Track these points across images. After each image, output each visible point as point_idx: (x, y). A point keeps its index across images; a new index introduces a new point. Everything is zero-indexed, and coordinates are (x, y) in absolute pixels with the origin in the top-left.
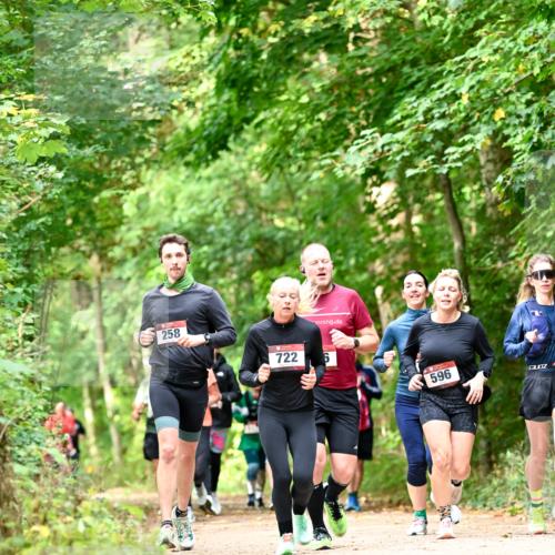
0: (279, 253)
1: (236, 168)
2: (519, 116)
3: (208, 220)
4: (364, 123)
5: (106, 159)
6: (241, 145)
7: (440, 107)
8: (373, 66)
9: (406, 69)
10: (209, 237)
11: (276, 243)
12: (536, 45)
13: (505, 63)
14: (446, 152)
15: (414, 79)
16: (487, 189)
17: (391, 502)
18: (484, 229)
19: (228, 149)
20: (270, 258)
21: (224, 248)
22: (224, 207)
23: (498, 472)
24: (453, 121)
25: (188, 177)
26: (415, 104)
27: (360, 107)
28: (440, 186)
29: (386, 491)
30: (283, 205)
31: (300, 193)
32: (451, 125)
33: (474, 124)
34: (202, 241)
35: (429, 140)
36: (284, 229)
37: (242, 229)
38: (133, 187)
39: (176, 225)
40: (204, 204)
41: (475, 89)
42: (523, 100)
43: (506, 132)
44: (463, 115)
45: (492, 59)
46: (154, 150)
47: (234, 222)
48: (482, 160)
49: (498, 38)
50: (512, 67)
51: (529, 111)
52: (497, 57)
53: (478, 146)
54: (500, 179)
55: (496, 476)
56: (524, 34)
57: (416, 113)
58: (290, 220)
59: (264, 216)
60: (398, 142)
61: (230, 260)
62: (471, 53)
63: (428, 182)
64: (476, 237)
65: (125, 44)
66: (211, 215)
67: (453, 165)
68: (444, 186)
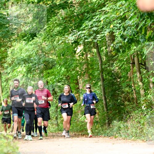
0: (51, 65)
1: (39, 42)
2: (117, 27)
3: (31, 56)
4: (74, 28)
5: (2, 39)
6: (40, 36)
7: (95, 24)
8: (76, 13)
9: (86, 14)
10: (31, 61)
11: (49, 62)
12: (122, 7)
13: (113, 12)
14: (97, 36)
15: (88, 17)
16: (108, 48)
17: (81, 134)
18: (107, 59)
19: (36, 36)
20: (48, 66)
21: (35, 64)
22: (35, 53)
23: (111, 126)
24: (99, 28)
25: (25, 44)
26: (88, 23)
27: (73, 24)
28: (95, 46)
29: (80, 132)
30: (52, 52)
31: (56, 49)
32: (98, 29)
33: (105, 29)
34: (29, 62)
35: (92, 33)
36: (52, 59)
37: (40, 59)
38: (10, 47)
39: (22, 57)
40: (30, 52)
41: (105, 19)
42: (118, 22)
43: (114, 31)
44: (102, 26)
45: (110, 10)
46: (16, 36)
47: (38, 57)
48: (107, 40)
49: (111, 5)
50: (115, 13)
51: (120, 25)
52: (111, 10)
53: (106, 35)
54: (112, 45)
55: (110, 127)
56: (119, 4)
57: (88, 25)
58: (53, 56)
59: (46, 55)
60: (83, 33)
61: (37, 67)
62: (104, 9)
63: (92, 45)
64: (105, 61)
65: (8, 7)
66: (32, 55)
67: (99, 40)
68: (96, 47)
